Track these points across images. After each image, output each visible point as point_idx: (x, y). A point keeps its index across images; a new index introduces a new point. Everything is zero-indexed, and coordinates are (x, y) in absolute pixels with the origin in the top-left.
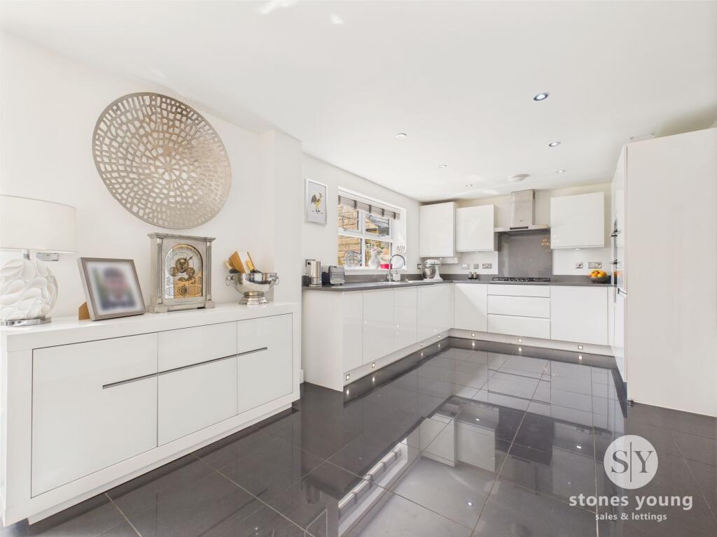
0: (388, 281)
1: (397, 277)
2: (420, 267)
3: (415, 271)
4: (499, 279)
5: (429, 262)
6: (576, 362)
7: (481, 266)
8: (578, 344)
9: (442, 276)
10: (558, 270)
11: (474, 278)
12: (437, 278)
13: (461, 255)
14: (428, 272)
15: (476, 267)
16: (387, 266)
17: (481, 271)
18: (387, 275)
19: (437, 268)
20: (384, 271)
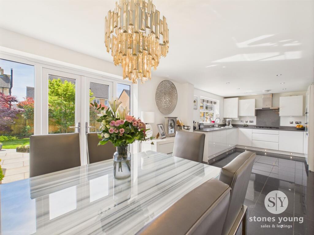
0: (214, 127)
1: (217, 126)
2: (224, 121)
3: (221, 123)
4: (257, 127)
5: (227, 120)
6: (289, 159)
7: (249, 122)
8: (290, 153)
9: (232, 125)
10: (282, 124)
11: (246, 126)
12: (231, 126)
13: (240, 117)
14: (227, 123)
15: (247, 122)
16: (214, 122)
17: (249, 124)
18: (214, 125)
19: (230, 122)
20: (213, 124)
